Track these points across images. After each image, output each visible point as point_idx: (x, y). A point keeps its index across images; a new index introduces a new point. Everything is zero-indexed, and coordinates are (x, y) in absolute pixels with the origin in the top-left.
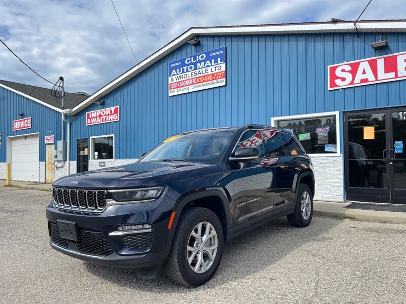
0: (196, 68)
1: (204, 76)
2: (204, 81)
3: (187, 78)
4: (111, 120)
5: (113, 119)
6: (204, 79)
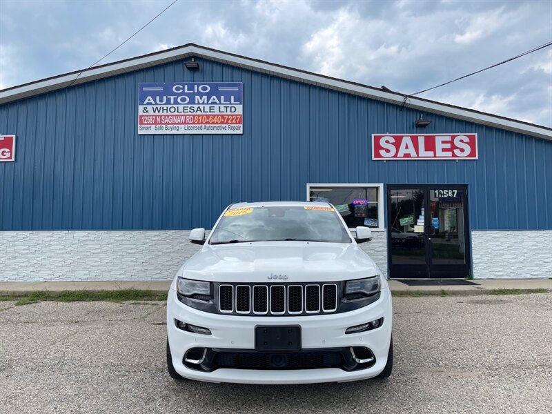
0: (192, 102)
1: (208, 116)
2: (208, 123)
6: (207, 120)
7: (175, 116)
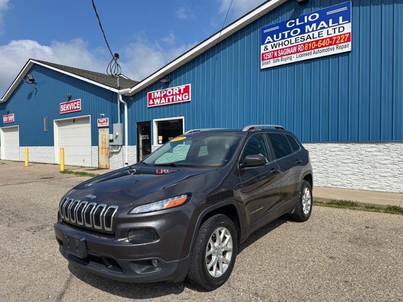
0: (303, 32)
1: (317, 42)
2: (317, 47)
3: (289, 45)
4: (179, 100)
5: (183, 100)
6: (316, 45)
7: (289, 48)
